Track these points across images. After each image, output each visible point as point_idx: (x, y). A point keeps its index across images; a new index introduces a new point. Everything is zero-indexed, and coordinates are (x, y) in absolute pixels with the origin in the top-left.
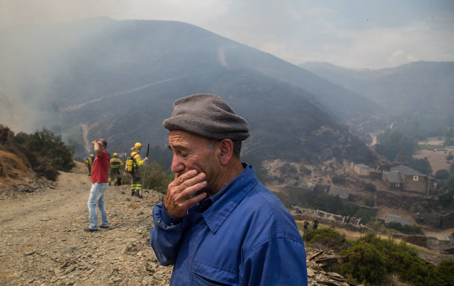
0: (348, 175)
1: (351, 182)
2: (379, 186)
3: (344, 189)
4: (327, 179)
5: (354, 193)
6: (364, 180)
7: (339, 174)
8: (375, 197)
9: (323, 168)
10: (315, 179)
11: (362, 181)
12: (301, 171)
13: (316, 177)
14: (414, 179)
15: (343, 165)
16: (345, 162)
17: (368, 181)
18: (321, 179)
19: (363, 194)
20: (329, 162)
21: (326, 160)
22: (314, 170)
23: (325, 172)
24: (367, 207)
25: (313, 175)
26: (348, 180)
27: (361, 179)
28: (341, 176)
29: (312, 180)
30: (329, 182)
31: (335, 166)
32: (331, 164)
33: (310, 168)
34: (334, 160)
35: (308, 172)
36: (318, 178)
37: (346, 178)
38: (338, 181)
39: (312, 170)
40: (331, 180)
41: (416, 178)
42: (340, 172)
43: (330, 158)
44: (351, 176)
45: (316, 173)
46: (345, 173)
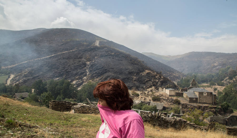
0: (162, 95)
1: (164, 100)
2: (182, 101)
3: (160, 103)
4: (149, 99)
5: (166, 106)
6: (172, 97)
7: (156, 95)
8: (181, 107)
9: (146, 92)
10: (141, 99)
11: (171, 98)
12: (133, 94)
13: (142, 98)
15: (159, 91)
16: (160, 89)
17: (175, 98)
18: (145, 99)
19: (172, 106)
20: (150, 89)
21: (148, 88)
22: (141, 94)
23: (148, 94)
24: (176, 114)
25: (140, 97)
27: (170, 97)
28: (158, 96)
29: (139, 99)
30: (150, 100)
31: (154, 91)
32: (151, 90)
33: (139, 92)
34: (153, 88)
35: (138, 95)
36: (143, 98)
37: (161, 97)
38: (156, 99)
40: (151, 99)
41: (205, 94)
42: (157, 94)
43: (151, 87)
44: (164, 96)
45: (142, 95)
46: (160, 95)
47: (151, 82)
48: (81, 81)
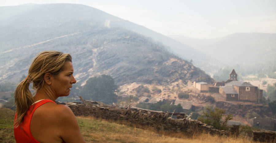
0: (191, 91)
1: (194, 97)
2: (217, 98)
3: (187, 101)
4: (173, 96)
5: (196, 105)
6: (205, 94)
7: (183, 91)
8: (214, 106)
9: (171, 87)
10: (164, 96)
11: (203, 95)
12: (153, 90)
13: (165, 94)
14: (246, 90)
15: (187, 85)
16: (189, 83)
17: (207, 95)
18: (169, 96)
19: (204, 105)
20: (176, 83)
21: (173, 82)
22: (164, 89)
23: (173, 90)
25: (162, 93)
26: (191, 95)
27: (201, 94)
28: (185, 92)
29: (161, 97)
30: (175, 97)
31: (181, 86)
32: (177, 85)
33: (161, 88)
34: (180, 81)
35: (160, 91)
36: (167, 95)
37: (190, 94)
38: (183, 96)
39: (162, 90)
40: (177, 96)
41: (248, 88)
42: (185, 89)
43: (177, 80)
44: (194, 92)
45: (165, 91)
46: (189, 90)
47: (178, 74)
48: (86, 74)
